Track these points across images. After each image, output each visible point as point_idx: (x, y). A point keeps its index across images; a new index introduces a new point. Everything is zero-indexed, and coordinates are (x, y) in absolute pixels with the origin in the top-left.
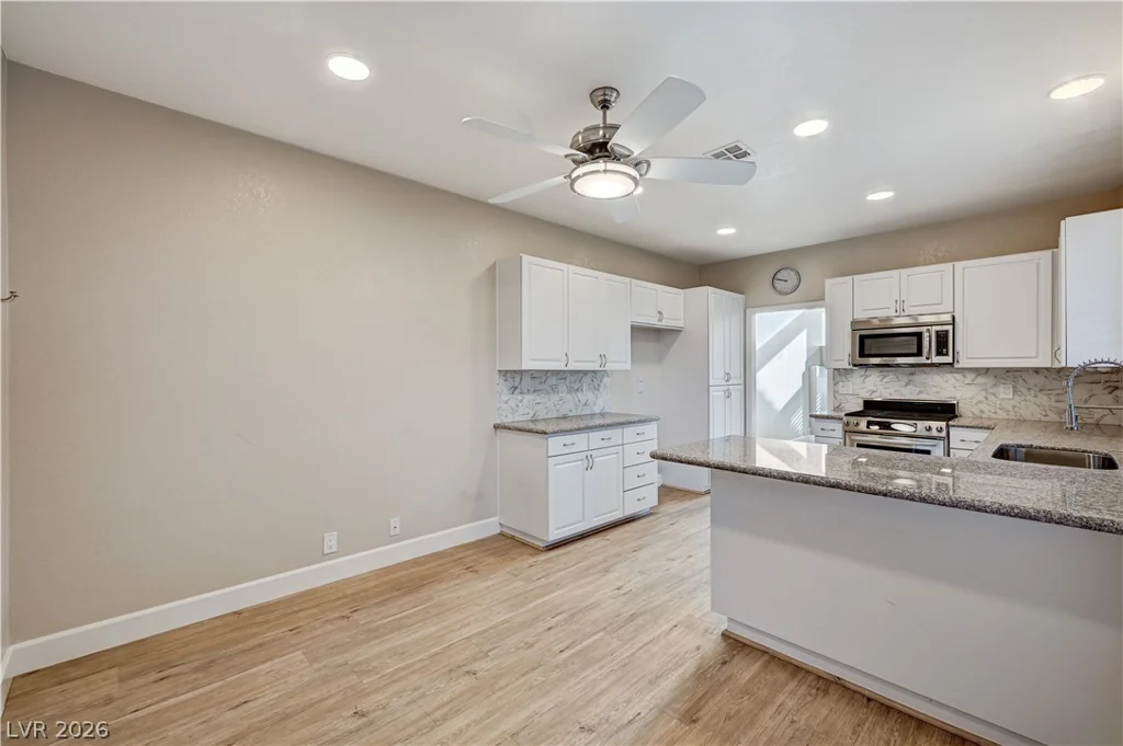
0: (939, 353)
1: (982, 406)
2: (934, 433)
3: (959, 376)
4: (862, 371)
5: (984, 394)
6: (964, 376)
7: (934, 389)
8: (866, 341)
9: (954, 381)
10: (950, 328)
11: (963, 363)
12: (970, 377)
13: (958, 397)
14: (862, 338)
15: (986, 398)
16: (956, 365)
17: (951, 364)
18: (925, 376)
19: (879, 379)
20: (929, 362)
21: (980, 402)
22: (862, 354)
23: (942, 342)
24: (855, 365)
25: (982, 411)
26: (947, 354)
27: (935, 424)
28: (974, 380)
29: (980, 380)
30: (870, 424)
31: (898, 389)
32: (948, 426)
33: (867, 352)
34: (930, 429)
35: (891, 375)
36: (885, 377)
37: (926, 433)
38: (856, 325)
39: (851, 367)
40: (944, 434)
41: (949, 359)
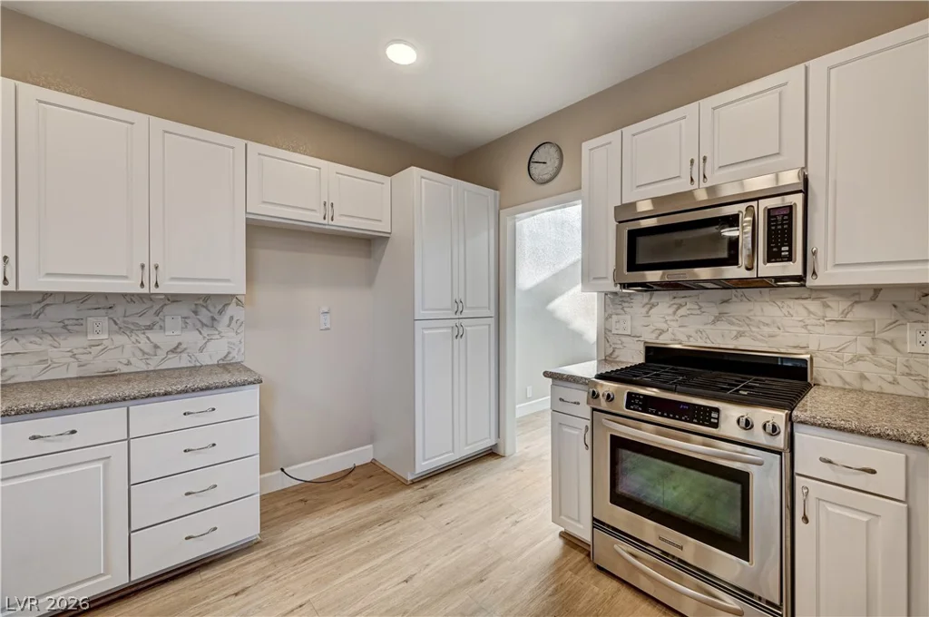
0: (773, 256)
1: (863, 367)
2: (759, 436)
3: (814, 306)
4: (644, 297)
5: (867, 340)
6: (826, 306)
7: (766, 330)
8: (641, 241)
9: (804, 313)
10: (797, 200)
11: (826, 275)
12: (837, 307)
13: (813, 347)
14: (634, 235)
15: (873, 351)
16: (810, 282)
17: (801, 279)
18: (749, 306)
19: (671, 311)
20: (752, 274)
21: (859, 358)
22: (633, 266)
23: (780, 233)
24: (624, 286)
25: (863, 377)
26: (790, 258)
27: (761, 415)
28: (845, 313)
29: (860, 312)
30: (632, 400)
31: (701, 327)
32: (790, 419)
33: (640, 260)
34: (748, 425)
35: (689, 303)
36: (680, 306)
37: (739, 434)
38: (625, 213)
39: (618, 289)
40: (780, 442)
41: (794, 268)
